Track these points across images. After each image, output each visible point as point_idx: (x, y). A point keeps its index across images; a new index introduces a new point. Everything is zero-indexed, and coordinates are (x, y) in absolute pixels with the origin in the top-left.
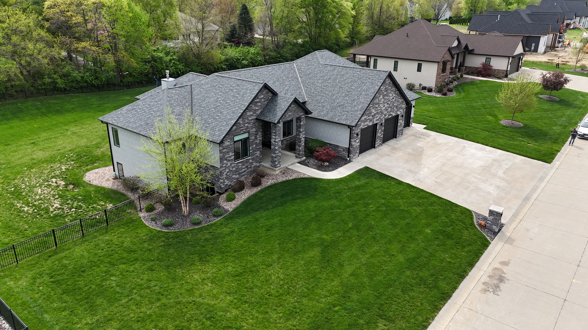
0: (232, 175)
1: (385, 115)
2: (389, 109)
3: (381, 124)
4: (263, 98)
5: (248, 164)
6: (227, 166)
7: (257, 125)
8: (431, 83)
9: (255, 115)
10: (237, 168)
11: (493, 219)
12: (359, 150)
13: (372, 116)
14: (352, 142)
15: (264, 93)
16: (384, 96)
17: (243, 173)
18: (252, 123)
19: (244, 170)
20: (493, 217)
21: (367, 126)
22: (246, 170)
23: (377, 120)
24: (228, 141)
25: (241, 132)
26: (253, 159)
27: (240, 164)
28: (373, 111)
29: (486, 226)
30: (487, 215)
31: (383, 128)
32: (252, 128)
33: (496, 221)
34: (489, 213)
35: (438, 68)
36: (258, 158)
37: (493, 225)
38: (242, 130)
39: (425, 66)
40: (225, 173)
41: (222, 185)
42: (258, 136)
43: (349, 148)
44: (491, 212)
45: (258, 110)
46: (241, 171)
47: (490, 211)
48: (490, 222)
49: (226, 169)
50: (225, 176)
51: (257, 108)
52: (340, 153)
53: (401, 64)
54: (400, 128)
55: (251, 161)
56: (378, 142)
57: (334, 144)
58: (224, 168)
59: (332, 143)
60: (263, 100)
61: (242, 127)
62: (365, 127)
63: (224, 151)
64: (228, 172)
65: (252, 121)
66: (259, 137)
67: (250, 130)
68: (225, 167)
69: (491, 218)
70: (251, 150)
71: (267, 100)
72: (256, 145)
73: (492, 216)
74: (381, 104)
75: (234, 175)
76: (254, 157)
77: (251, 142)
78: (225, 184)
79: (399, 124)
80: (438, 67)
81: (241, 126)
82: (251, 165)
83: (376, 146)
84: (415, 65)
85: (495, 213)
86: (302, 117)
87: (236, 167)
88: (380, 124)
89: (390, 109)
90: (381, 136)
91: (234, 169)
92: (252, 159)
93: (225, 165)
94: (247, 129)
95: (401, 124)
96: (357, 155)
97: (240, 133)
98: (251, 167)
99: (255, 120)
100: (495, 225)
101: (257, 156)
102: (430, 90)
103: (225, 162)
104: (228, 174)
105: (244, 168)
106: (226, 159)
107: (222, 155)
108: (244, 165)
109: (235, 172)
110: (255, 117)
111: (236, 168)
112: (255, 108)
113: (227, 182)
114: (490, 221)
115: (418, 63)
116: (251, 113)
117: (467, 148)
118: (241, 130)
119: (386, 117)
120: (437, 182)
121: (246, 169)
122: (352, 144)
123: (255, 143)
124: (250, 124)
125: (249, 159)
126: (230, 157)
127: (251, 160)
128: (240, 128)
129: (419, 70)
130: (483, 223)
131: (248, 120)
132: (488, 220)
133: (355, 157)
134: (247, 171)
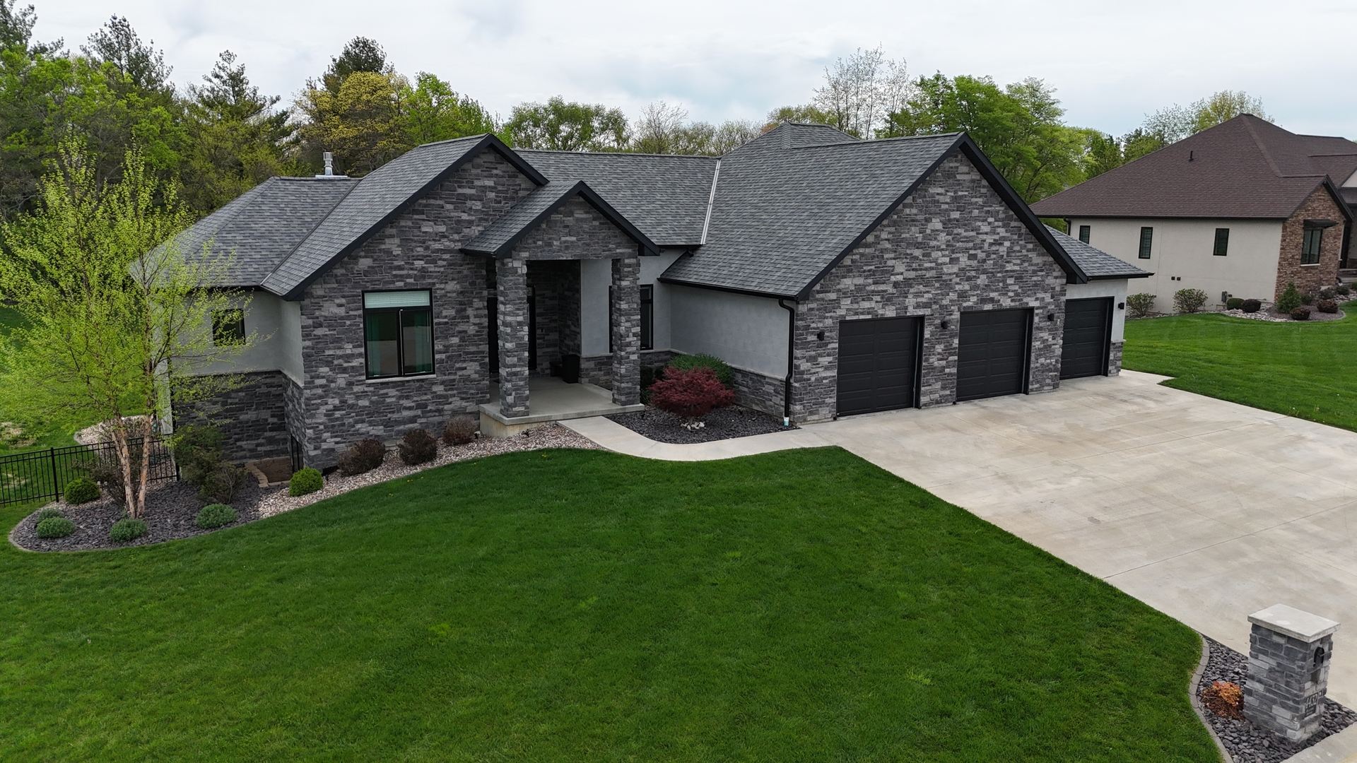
0: (357, 422)
1: (963, 295)
2: (982, 280)
3: (944, 325)
4: (492, 189)
5: (425, 397)
6: (333, 385)
7: (465, 272)
8: (1264, 288)
9: (456, 237)
10: (377, 403)
11: (1271, 670)
12: (834, 394)
13: (896, 285)
14: (796, 358)
15: (495, 172)
16: (948, 224)
17: (405, 423)
18: (445, 263)
19: (406, 413)
20: (1273, 663)
21: (869, 317)
22: (419, 417)
23: (918, 306)
24: (337, 301)
25: (393, 282)
26: (449, 385)
27: (392, 392)
28: (900, 267)
29: (1241, 706)
30: (1243, 647)
31: (956, 341)
32: (444, 279)
33: (1287, 684)
34: (1253, 640)
35: (1283, 241)
36: (469, 384)
37: (1274, 702)
38: (401, 276)
39: (1239, 237)
40: (323, 409)
41: (312, 447)
42: (470, 312)
43: (788, 379)
44: (1263, 635)
45: (470, 223)
46: (395, 416)
47: (1257, 627)
48: (1259, 687)
49: (327, 396)
50: (323, 419)
51: (465, 217)
52: (768, 403)
53: (1163, 236)
54: (1042, 360)
55: (439, 389)
56: (931, 389)
57: (752, 370)
58: (320, 391)
59: (748, 369)
60: (492, 195)
61: (399, 268)
62: (862, 317)
63: (319, 332)
64: (336, 408)
65: (447, 256)
66: (476, 316)
67: (434, 284)
68: (321, 386)
69: (1263, 664)
70: (440, 352)
71: (513, 199)
72: (462, 340)
73: (1265, 653)
74: (939, 249)
75: (363, 421)
76: (452, 377)
77: (437, 324)
78: (324, 446)
79: (1036, 344)
80: (1283, 236)
81: (396, 263)
82: (440, 403)
83: (923, 399)
84: (1207, 235)
85: (1282, 641)
86: (627, 261)
87: (374, 398)
88: (938, 322)
89: (983, 277)
90: (947, 370)
91: (364, 403)
92: (443, 383)
93: (323, 381)
94: (424, 277)
95: (1048, 347)
96: (825, 411)
97: (391, 286)
98: (440, 412)
99: (459, 256)
100: (1284, 706)
101: (467, 379)
102: (1252, 306)
103: (324, 370)
104: (338, 414)
105: (410, 408)
106: (328, 363)
107: (308, 343)
108: (407, 398)
109: (370, 414)
110: (459, 246)
111: (372, 402)
112: (456, 214)
113: (329, 442)
114: (1260, 681)
115: (1217, 230)
116: (442, 229)
117: (1310, 444)
118: (396, 276)
119: (970, 304)
120: (1097, 522)
121: (419, 412)
122: (797, 367)
123: (460, 332)
124: (434, 262)
125: (433, 383)
126: (348, 358)
127: (442, 388)
128: (391, 268)
129: (1221, 247)
130: (1225, 688)
131: (427, 248)
132: (1252, 678)
133: (815, 417)
134: (423, 420)
